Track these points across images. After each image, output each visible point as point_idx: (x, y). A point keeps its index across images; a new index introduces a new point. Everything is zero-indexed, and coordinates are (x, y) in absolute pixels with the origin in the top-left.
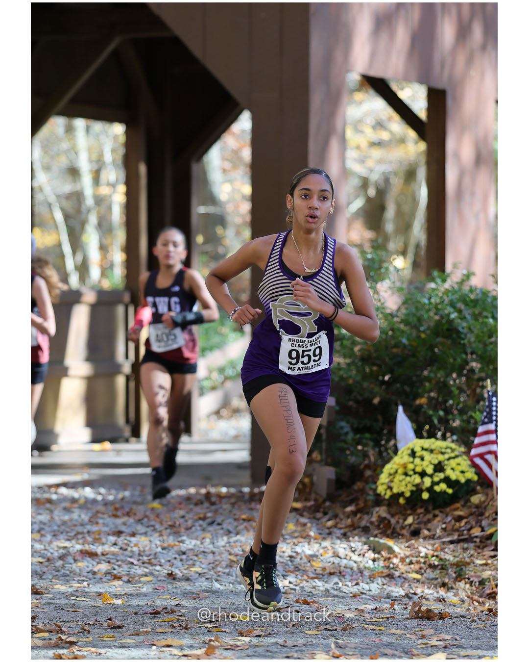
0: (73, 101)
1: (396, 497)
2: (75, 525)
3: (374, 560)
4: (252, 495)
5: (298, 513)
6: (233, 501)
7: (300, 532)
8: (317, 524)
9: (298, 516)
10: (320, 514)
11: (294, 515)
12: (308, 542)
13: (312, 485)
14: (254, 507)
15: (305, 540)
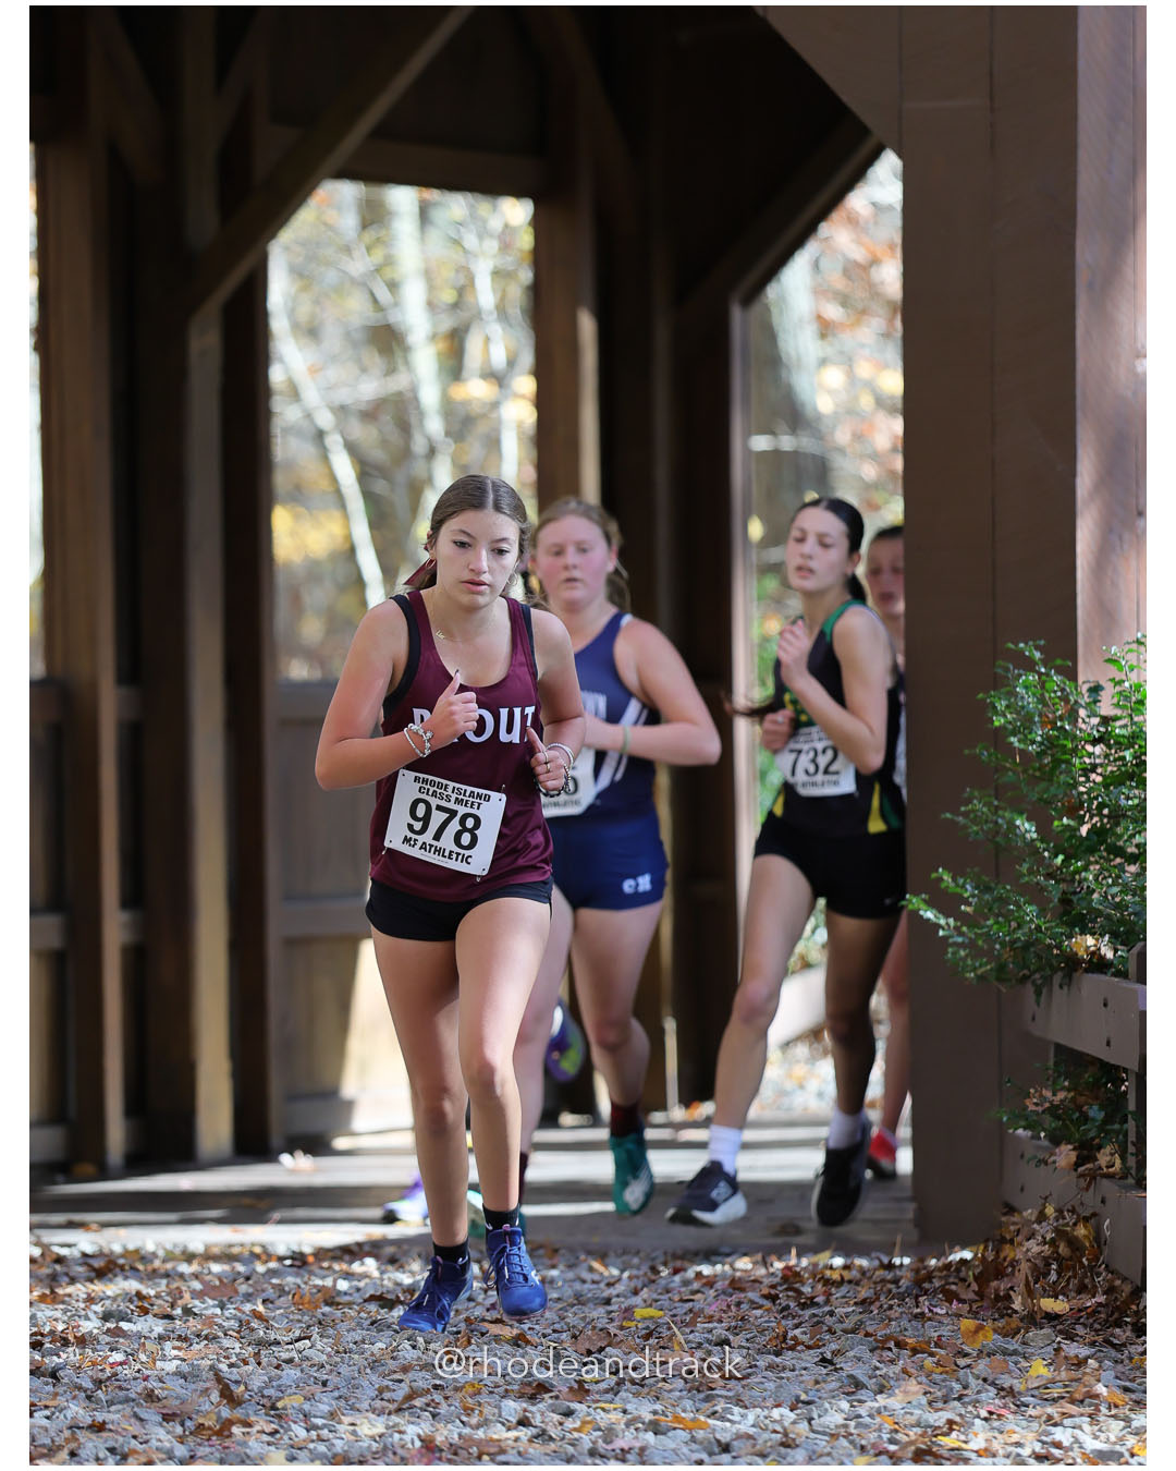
0: (380, 132)
2: (405, 1369)
4: (922, 1278)
5: (1058, 1328)
6: (865, 1296)
7: (1066, 1386)
8: (1116, 1362)
9: (1059, 1339)
10: (1124, 1331)
11: (1047, 1336)
12: (1090, 1416)
13: (1099, 1246)
14: (927, 1311)
15: (1081, 1410)
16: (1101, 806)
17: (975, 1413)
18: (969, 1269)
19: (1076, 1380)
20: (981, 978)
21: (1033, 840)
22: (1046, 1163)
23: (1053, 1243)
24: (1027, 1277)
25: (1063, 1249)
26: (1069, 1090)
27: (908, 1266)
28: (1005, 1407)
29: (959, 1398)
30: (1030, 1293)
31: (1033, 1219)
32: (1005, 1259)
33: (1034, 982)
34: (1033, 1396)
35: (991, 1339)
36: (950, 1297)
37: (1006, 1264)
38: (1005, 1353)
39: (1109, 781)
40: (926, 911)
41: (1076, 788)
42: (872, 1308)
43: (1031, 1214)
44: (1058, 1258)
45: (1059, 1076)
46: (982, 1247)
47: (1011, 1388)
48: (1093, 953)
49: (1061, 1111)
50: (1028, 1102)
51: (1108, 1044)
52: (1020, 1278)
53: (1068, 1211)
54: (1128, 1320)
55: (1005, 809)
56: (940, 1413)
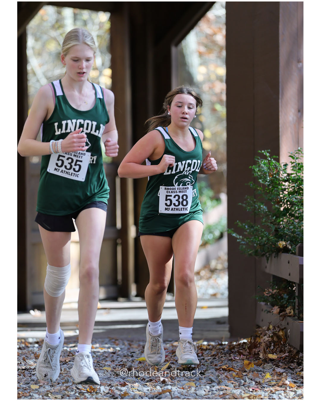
4: (231, 348)
5: (274, 363)
6: (214, 354)
7: (276, 381)
8: (292, 374)
9: (274, 367)
10: (294, 364)
11: (271, 366)
12: (284, 391)
13: (286, 338)
14: (233, 358)
15: (281, 389)
16: (287, 201)
17: (248, 390)
18: (246, 345)
19: (279, 380)
20: (251, 255)
21: (266, 212)
22: (270, 312)
23: (272, 337)
24: (264, 347)
25: (275, 339)
26: (277, 289)
27: (227, 344)
28: (257, 388)
29: (244, 385)
30: (265, 352)
31: (266, 329)
32: (257, 342)
33: (266, 256)
34: (266, 384)
35: (253, 366)
36: (240, 354)
37: (257, 344)
38: (258, 371)
39: (290, 194)
40: (233, 234)
41: (279, 196)
42: (216, 357)
43: (265, 328)
44: (274, 342)
45: (274, 285)
46: (250, 339)
47: (259, 382)
48: (285, 247)
49: (275, 296)
50: (265, 293)
51: (290, 275)
52: (262, 348)
53: (277, 327)
54: (295, 361)
55: (257, 202)
56: (237, 390)
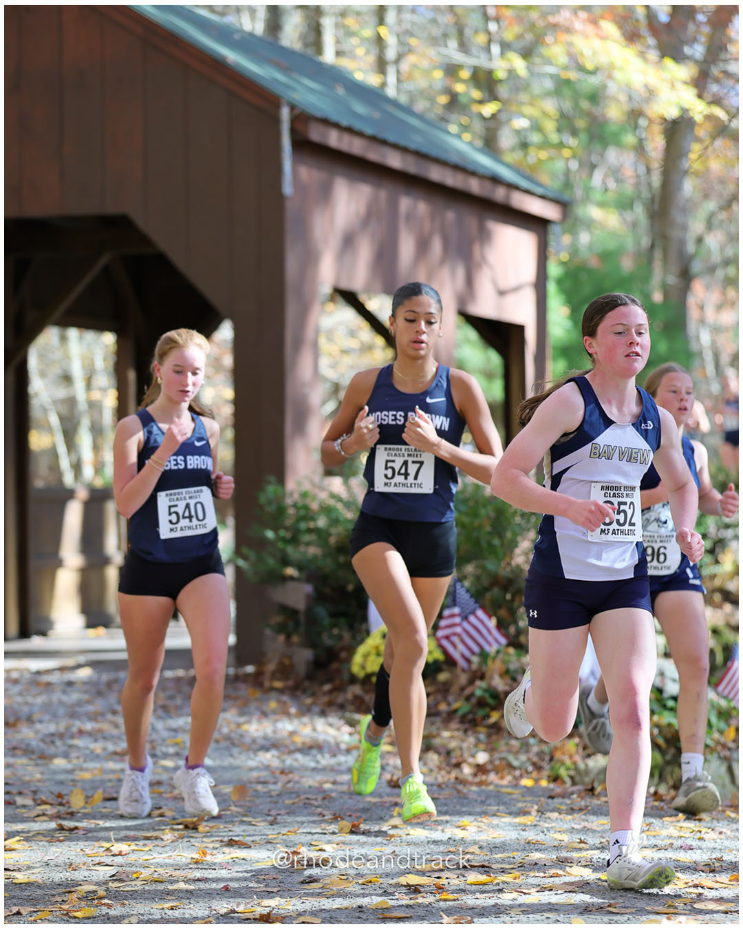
1: (368, 676)
3: (350, 734)
5: (279, 692)
9: (279, 695)
11: (276, 694)
15: (286, 717)
19: (284, 708)
22: (276, 640)
24: (270, 675)
25: (281, 667)
26: (283, 618)
28: (262, 716)
29: (248, 714)
30: (270, 681)
33: (272, 584)
34: (270, 712)
36: (246, 683)
37: (263, 671)
38: (262, 699)
44: (280, 670)
45: (280, 613)
47: (264, 710)
49: (281, 624)
50: (270, 621)
52: (267, 676)
53: (283, 655)
55: (263, 528)
